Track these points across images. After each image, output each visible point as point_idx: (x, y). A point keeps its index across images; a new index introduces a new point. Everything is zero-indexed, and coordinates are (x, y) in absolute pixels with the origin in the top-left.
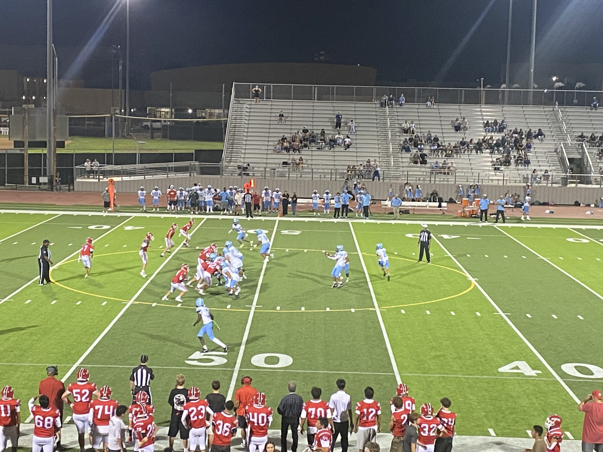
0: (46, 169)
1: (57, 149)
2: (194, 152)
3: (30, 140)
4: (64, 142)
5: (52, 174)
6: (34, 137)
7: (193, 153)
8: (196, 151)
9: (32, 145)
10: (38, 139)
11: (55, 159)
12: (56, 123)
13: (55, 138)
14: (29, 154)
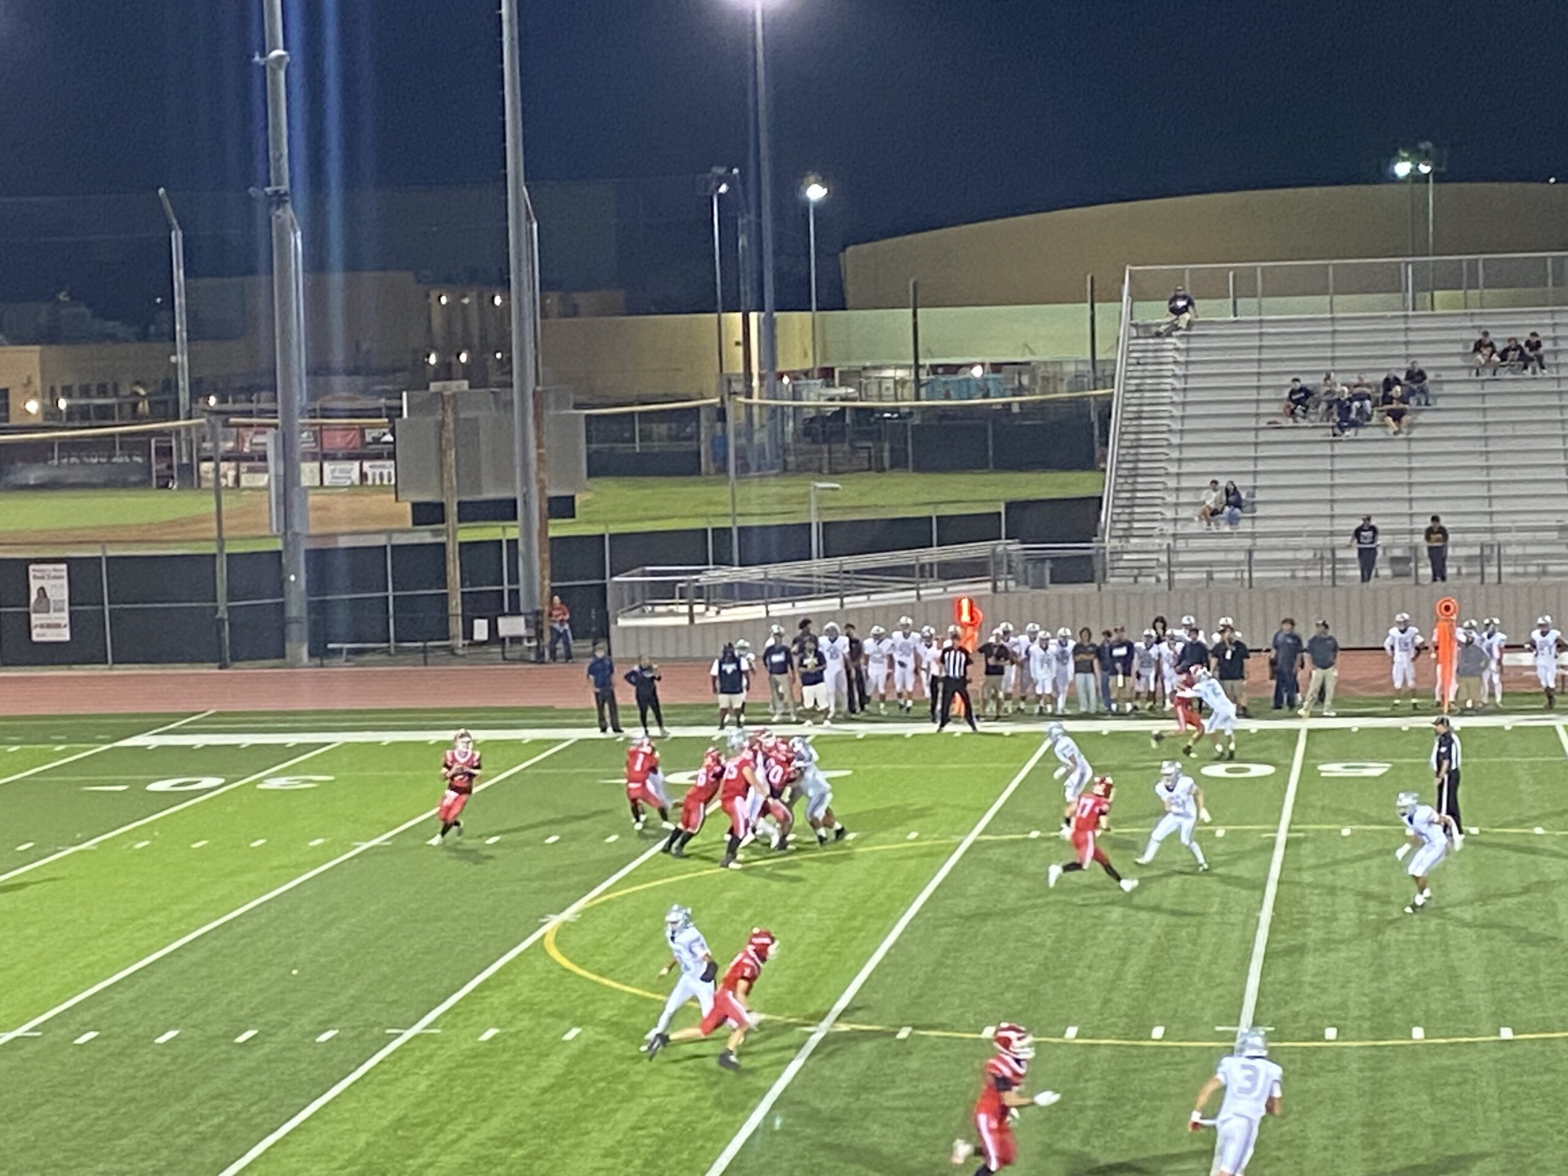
0: (517, 591)
1: (552, 521)
2: (1003, 510)
3: (465, 498)
4: (573, 498)
5: (539, 607)
6: (477, 487)
7: (999, 514)
8: (1009, 506)
9: (471, 512)
10: (490, 493)
11: (546, 556)
12: (544, 439)
13: (542, 489)
14: (461, 544)
